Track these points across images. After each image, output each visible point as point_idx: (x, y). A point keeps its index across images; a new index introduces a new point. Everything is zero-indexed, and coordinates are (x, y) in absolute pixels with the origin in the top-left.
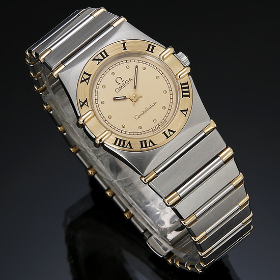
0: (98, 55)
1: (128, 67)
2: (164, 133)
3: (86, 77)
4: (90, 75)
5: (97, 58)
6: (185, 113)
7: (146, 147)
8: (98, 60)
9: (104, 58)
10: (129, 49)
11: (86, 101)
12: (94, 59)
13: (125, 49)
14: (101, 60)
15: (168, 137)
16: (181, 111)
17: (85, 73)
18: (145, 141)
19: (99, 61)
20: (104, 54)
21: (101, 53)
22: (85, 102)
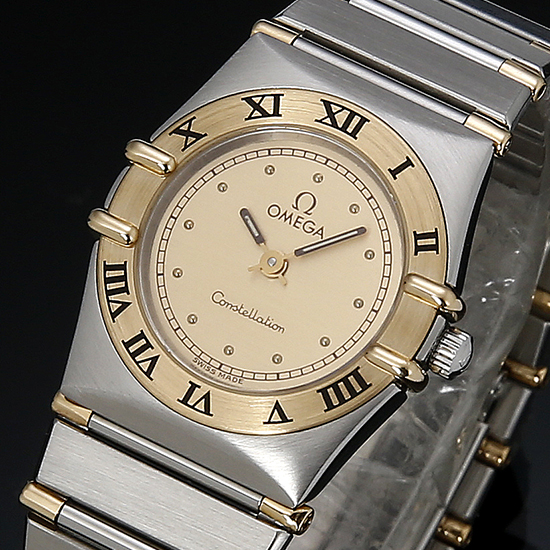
0: (344, 108)
1: (354, 209)
2: (194, 386)
3: (268, 105)
4: (276, 113)
5: (335, 109)
6: (276, 417)
7: (133, 355)
8: (331, 115)
9: (344, 129)
10: (398, 184)
11: (198, 136)
12: (327, 104)
13: (394, 173)
14: (334, 124)
15: (185, 401)
16: (277, 406)
17: (277, 98)
18: (148, 345)
19: (328, 121)
20: (355, 124)
21: (353, 114)
22: (193, 135)
